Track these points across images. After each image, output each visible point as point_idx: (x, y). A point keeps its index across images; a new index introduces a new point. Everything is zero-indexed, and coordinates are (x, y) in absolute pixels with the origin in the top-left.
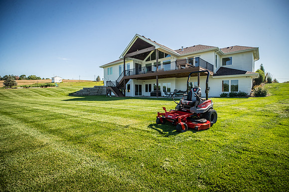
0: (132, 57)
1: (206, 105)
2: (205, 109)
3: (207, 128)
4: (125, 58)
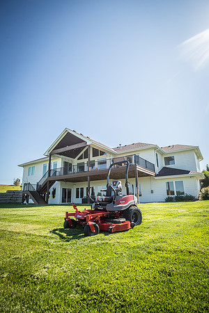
0: (60, 154)
1: (126, 200)
2: (124, 206)
3: (124, 229)
4: (51, 155)
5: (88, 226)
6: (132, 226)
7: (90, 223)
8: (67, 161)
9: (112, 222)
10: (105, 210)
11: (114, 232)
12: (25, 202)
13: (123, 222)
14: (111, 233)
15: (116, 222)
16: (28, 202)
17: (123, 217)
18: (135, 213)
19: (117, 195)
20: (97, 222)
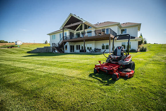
0: (68, 28)
2: (128, 62)
4: (63, 29)
5: (116, 75)
8: (71, 32)
9: (125, 71)
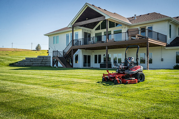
0: (81, 26)
1: (136, 69)
2: (135, 71)
3: (134, 83)
4: (73, 27)
5: (117, 80)
6: (139, 82)
7: (117, 79)
9: (128, 79)
10: (124, 73)
11: (129, 84)
12: (55, 66)
13: (133, 79)
14: (127, 84)
15: (130, 79)
16: (57, 66)
17: (134, 77)
18: (141, 76)
19: (131, 65)
20: (120, 79)
